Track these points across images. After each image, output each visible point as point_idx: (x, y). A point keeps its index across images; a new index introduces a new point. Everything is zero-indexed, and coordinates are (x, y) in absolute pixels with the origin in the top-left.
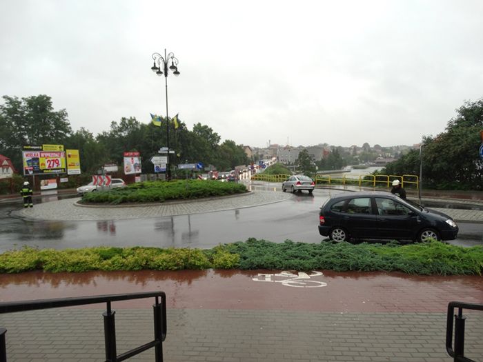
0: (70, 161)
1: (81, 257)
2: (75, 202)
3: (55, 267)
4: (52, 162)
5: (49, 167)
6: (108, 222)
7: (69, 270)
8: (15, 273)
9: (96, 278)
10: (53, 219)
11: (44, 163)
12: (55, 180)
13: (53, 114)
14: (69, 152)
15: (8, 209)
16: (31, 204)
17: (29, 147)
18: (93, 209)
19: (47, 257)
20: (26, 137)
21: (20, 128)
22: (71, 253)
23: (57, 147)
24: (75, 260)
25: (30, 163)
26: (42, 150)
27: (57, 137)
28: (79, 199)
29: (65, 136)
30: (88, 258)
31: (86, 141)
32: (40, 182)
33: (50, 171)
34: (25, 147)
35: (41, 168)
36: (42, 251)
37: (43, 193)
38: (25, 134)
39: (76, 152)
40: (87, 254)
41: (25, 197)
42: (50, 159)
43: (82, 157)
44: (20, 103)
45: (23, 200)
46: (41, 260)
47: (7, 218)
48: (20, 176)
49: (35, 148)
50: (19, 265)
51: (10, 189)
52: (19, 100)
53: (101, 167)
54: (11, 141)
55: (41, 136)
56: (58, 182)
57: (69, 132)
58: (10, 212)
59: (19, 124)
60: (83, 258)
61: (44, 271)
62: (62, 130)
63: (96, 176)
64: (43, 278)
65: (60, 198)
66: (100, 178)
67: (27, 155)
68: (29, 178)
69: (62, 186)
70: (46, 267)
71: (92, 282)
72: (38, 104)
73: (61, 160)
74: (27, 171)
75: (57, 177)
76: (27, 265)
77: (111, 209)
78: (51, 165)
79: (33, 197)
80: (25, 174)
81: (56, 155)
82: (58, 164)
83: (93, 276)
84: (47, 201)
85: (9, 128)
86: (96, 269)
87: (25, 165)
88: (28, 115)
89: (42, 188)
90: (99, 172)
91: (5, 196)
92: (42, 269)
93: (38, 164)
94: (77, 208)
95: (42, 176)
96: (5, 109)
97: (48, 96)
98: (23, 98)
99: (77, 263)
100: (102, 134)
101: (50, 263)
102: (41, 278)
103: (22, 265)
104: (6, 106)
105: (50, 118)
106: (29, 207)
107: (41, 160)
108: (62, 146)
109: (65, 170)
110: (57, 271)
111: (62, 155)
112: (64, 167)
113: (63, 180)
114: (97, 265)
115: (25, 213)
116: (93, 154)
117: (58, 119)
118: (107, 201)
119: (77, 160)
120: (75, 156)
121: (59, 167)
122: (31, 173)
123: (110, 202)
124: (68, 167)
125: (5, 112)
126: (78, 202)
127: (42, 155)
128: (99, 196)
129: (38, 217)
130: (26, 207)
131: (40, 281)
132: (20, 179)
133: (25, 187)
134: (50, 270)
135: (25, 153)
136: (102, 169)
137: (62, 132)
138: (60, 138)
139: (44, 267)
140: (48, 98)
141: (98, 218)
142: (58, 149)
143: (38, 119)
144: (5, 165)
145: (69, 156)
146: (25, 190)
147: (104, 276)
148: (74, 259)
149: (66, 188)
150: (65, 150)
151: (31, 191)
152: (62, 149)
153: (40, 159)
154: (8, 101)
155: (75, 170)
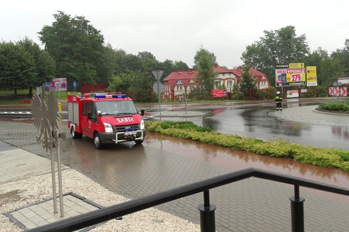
0: (309, 76)
1: (324, 155)
2: (314, 109)
3: (303, 159)
4: (295, 77)
5: (293, 80)
6: (342, 128)
7: (314, 163)
8: (275, 156)
9: (336, 175)
10: (297, 121)
11: (290, 77)
12: (297, 91)
13: (296, 39)
14: (309, 68)
15: (266, 110)
16: (281, 108)
17: (280, 66)
18: (329, 116)
19: (297, 149)
20: (277, 59)
21: (273, 52)
22: (315, 150)
23: (299, 65)
24: (319, 157)
25: (280, 78)
26: (288, 67)
27: (299, 56)
28: (317, 106)
29: (304, 56)
30: (331, 157)
31: (321, 59)
32: (286, 92)
33: (294, 84)
34: (277, 66)
35: (288, 81)
36: (292, 144)
37: (288, 101)
38: (276, 57)
39: (314, 68)
40: (329, 153)
41: (277, 102)
42: (294, 74)
43: (318, 72)
44: (274, 34)
45: (276, 105)
46: (292, 151)
47: (265, 117)
48: (273, 88)
49: (284, 66)
50: (278, 152)
51: (267, 96)
52: (274, 32)
53: (336, 80)
54: (268, 63)
55: (287, 57)
56: (299, 93)
57: (307, 52)
58: (268, 113)
59: (272, 50)
60: (326, 156)
61: (295, 160)
62: (302, 51)
63: (332, 88)
64: (294, 165)
65: (300, 105)
66: (336, 89)
67: (278, 72)
68: (279, 89)
69: (302, 95)
70: (296, 157)
71: (333, 177)
72: (286, 33)
73: (302, 75)
74: (278, 83)
75: (299, 89)
76: (283, 153)
77: (346, 117)
78: (295, 79)
79: (283, 103)
80: (276, 86)
81: (299, 71)
82: (299, 78)
83: (334, 173)
84: (291, 107)
85: (266, 53)
86: (337, 168)
87: (277, 79)
88: (279, 42)
89: (288, 96)
90: (335, 84)
91: (263, 101)
92: (293, 158)
93: (286, 78)
94: (316, 113)
95: (288, 87)
96: (264, 40)
97: (292, 26)
98: (275, 31)
99: (321, 159)
100: (336, 51)
101: (299, 155)
102: (292, 165)
103: (279, 152)
104: (265, 38)
105: (293, 43)
106: (279, 110)
107: (288, 76)
108: (303, 64)
109: (305, 82)
110: (304, 162)
111: (303, 71)
112: (304, 80)
113: (303, 91)
114: (338, 164)
115: (277, 114)
116: (329, 69)
117: (300, 43)
118: (342, 109)
119: (314, 75)
120: (313, 71)
121: (300, 81)
122: (280, 85)
123: (345, 111)
124: (307, 80)
125: (264, 42)
126: (316, 109)
127: (289, 72)
128: (334, 105)
129: (286, 118)
130: (278, 110)
131: (291, 167)
132: (273, 89)
133: (278, 95)
134: (300, 160)
135: (277, 71)
136: (337, 82)
137: (302, 53)
138: (300, 58)
139: (295, 156)
140: (293, 28)
141: (334, 124)
142: (300, 67)
143: (285, 45)
144: (263, 80)
145: (309, 72)
146: (277, 97)
147: (344, 174)
148: (318, 155)
149: (305, 97)
150: (305, 67)
151: (281, 98)
152: (303, 66)
153: (287, 74)
154: (267, 34)
155: (313, 83)
